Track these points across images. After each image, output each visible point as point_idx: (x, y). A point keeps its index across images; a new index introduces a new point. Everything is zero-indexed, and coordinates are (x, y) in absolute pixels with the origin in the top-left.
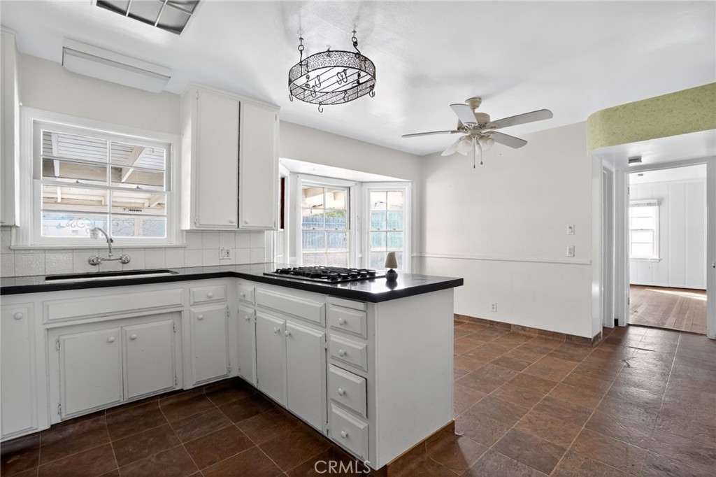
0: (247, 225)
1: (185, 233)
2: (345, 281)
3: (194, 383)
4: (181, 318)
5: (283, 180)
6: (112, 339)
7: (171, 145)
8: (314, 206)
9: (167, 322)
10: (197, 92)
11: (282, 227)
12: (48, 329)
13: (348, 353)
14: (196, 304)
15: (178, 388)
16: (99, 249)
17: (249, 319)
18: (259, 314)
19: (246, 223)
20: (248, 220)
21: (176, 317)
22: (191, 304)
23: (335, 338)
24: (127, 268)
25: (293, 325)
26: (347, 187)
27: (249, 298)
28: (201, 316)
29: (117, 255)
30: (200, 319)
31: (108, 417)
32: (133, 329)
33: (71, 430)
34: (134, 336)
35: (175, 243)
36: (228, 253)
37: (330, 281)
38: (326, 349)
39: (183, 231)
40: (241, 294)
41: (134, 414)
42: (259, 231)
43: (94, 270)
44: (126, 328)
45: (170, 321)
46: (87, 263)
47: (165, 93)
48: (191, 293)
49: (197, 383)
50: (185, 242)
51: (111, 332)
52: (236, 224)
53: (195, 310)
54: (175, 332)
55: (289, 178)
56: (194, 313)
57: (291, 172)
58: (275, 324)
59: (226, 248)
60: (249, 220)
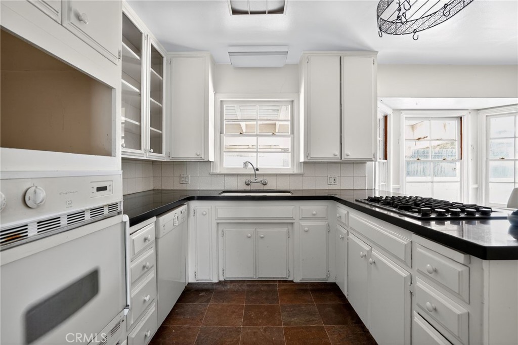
0: (348, 157)
1: (302, 164)
2: (441, 219)
3: (301, 279)
4: (293, 229)
5: (386, 117)
6: (250, 235)
7: (293, 101)
8: (419, 139)
9: (285, 229)
10: (308, 58)
11: (386, 158)
12: (218, 223)
13: (438, 308)
14: (303, 219)
15: (290, 279)
16: (250, 175)
17: (343, 238)
18: (351, 236)
19: (348, 155)
20: (349, 154)
21: (290, 227)
22: (300, 218)
23: (421, 284)
24: (266, 188)
25: (377, 254)
26: (457, 117)
27: (343, 220)
28: (306, 229)
29: (259, 179)
30: (306, 231)
31: (247, 285)
32: (262, 231)
33: (229, 287)
34: (262, 236)
35: (296, 171)
36: (335, 180)
37: (420, 216)
38: (411, 293)
39: (301, 162)
40: (338, 215)
41: (262, 289)
42: (361, 163)
43: (248, 188)
44: (258, 230)
45: (286, 230)
46: (244, 183)
47: (287, 65)
48: (300, 210)
49: (303, 279)
50: (303, 171)
51: (249, 231)
52: (339, 156)
53: (304, 223)
54: (289, 237)
55: (392, 115)
56: (302, 226)
57: (393, 110)
58: (362, 249)
59: (333, 176)
60: (351, 153)
